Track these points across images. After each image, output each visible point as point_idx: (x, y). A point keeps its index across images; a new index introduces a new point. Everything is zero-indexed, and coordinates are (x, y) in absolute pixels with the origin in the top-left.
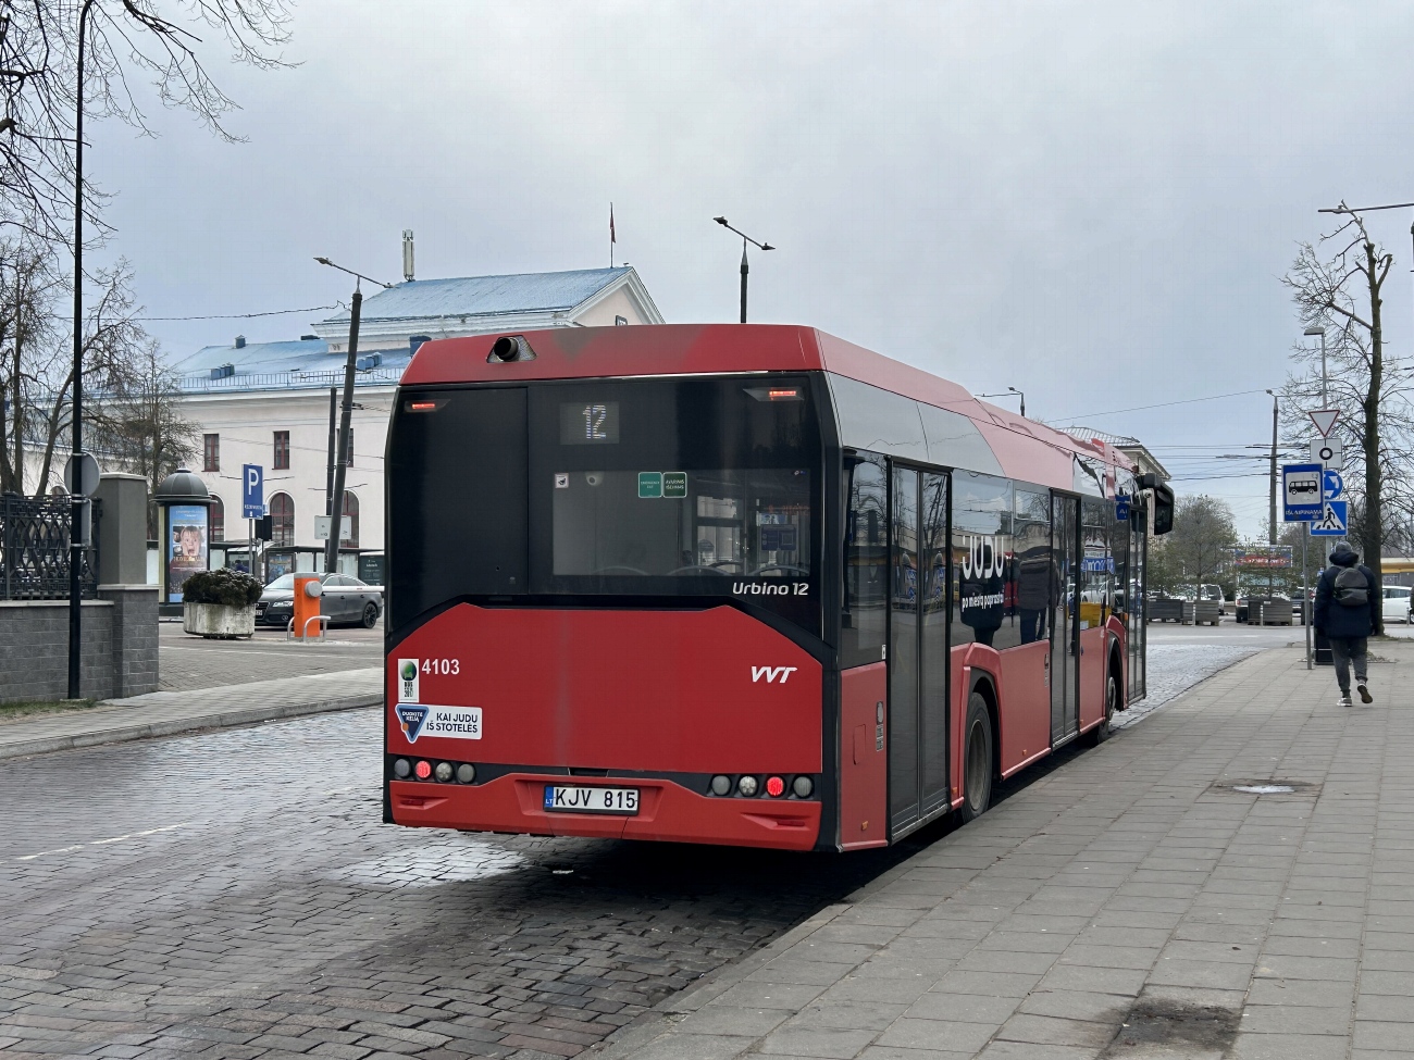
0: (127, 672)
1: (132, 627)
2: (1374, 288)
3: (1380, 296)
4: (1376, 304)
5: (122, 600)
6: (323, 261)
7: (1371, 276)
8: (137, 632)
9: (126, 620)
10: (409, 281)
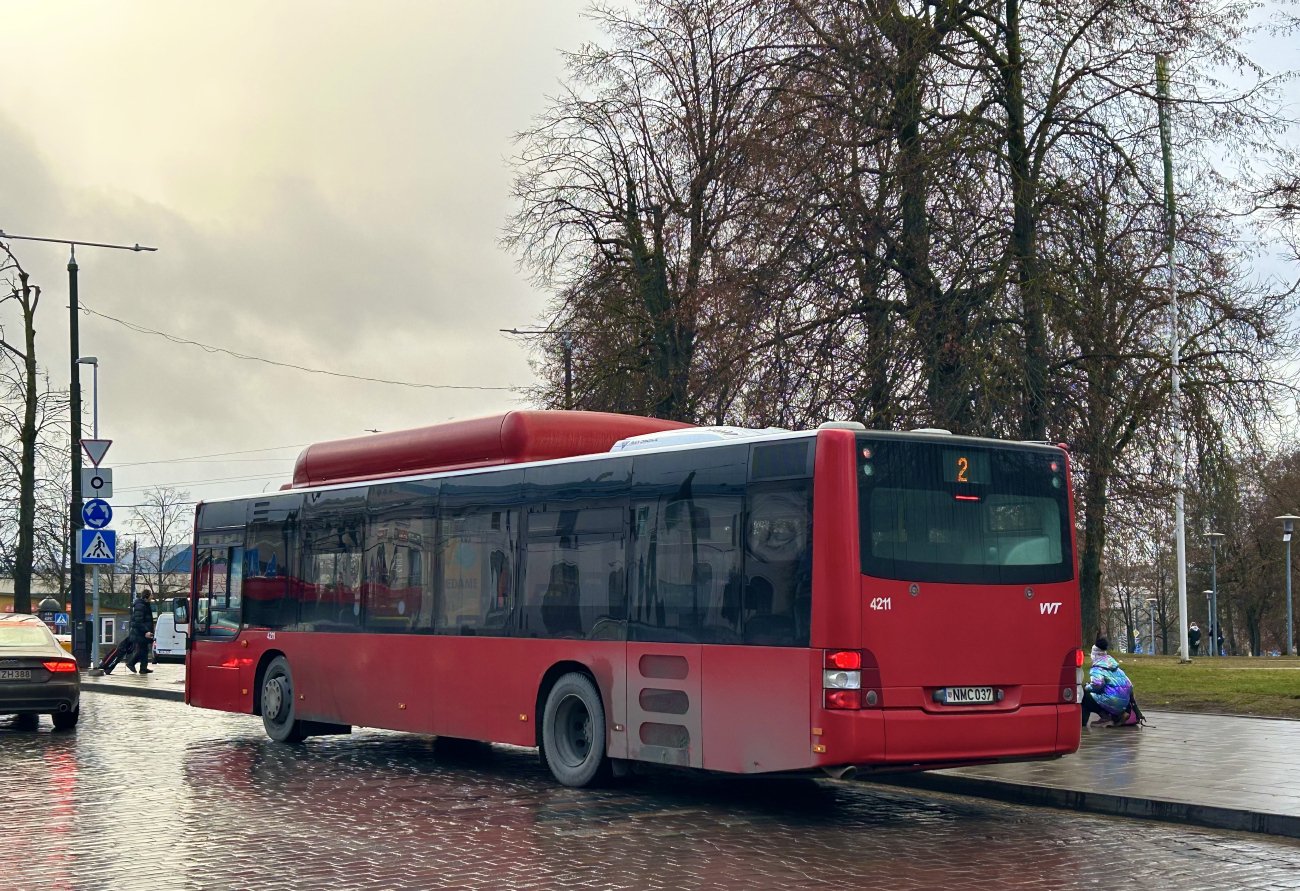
2: (29, 316)
3: (34, 327)
4: (30, 334)
7: (25, 304)
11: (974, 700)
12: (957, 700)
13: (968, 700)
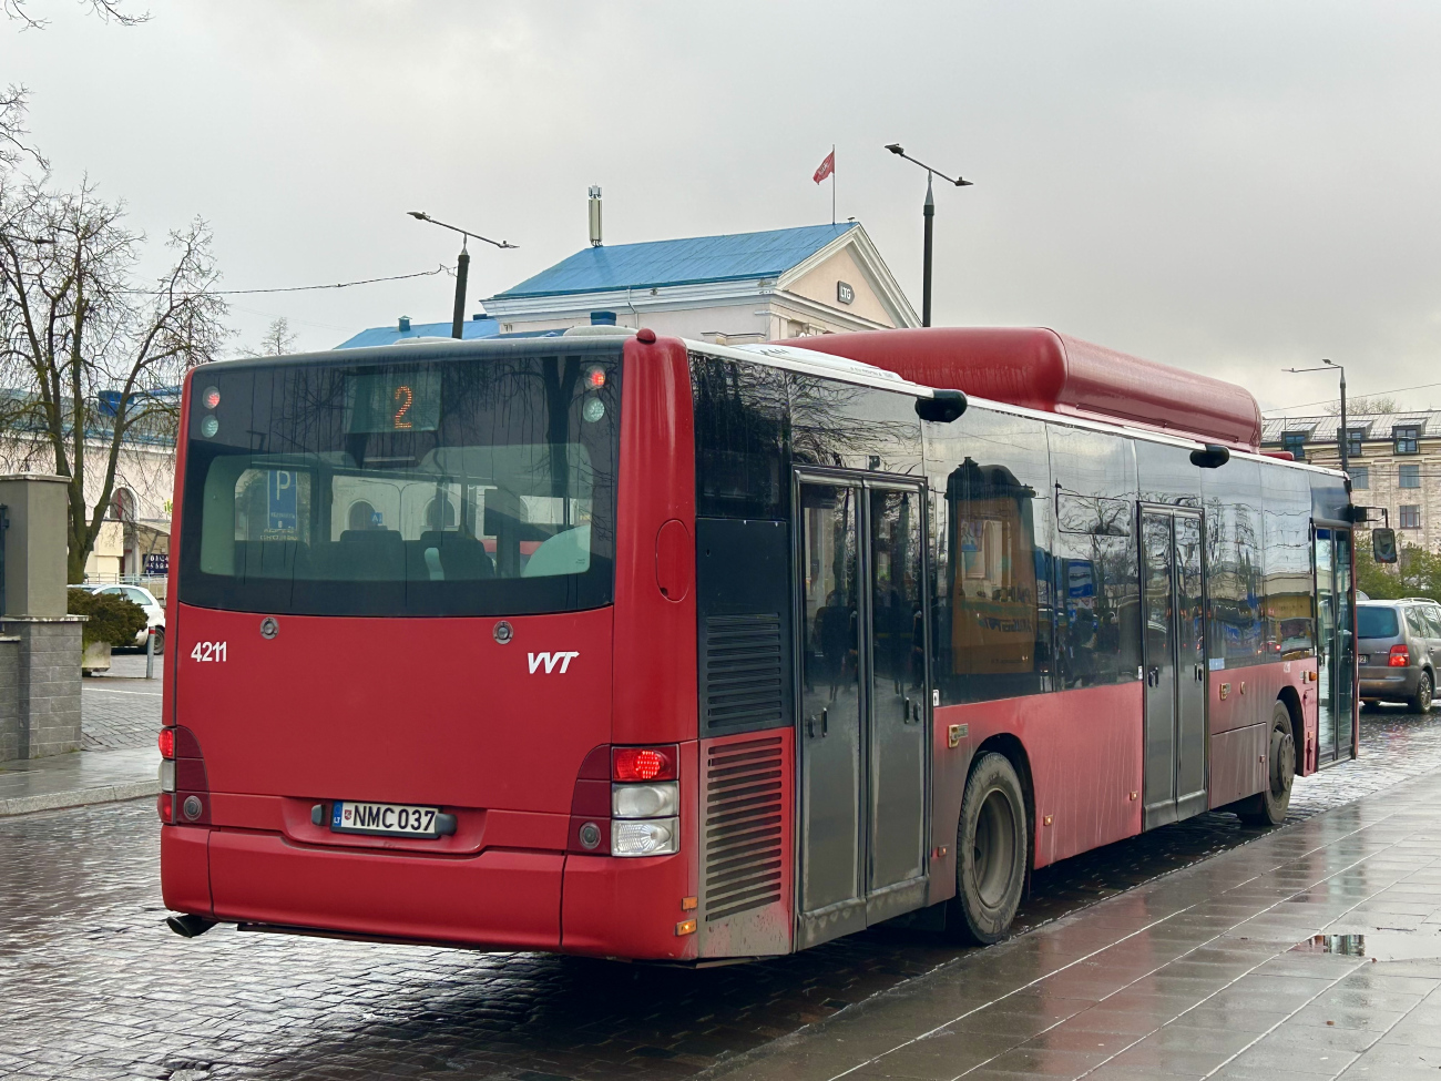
0: (34, 726)
1: (42, 668)
5: (29, 634)
6: (420, 216)
8: (50, 674)
9: (34, 659)
10: (596, 247)
11: (395, 828)
12: (359, 826)
13: (382, 828)
